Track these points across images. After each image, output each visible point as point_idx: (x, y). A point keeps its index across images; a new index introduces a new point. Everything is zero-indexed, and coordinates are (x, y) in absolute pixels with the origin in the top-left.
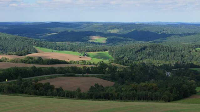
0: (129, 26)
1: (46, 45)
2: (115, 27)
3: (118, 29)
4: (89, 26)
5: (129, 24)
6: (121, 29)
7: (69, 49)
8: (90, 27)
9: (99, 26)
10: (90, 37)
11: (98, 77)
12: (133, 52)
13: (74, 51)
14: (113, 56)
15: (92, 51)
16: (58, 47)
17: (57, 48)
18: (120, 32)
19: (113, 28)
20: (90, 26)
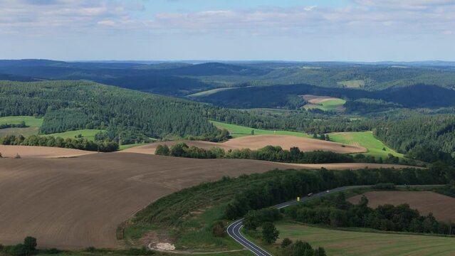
0: (386, 72)
1: (232, 117)
2: (355, 75)
3: (362, 79)
4: (292, 71)
5: (386, 69)
6: (369, 80)
7: (284, 126)
8: (296, 74)
9: (317, 73)
10: (306, 97)
11: (437, 191)
12: (431, 134)
13: (294, 129)
14: (386, 141)
15: (336, 131)
16: (259, 121)
17: (257, 123)
18: (365, 86)
19: (349, 78)
20: (295, 72)
